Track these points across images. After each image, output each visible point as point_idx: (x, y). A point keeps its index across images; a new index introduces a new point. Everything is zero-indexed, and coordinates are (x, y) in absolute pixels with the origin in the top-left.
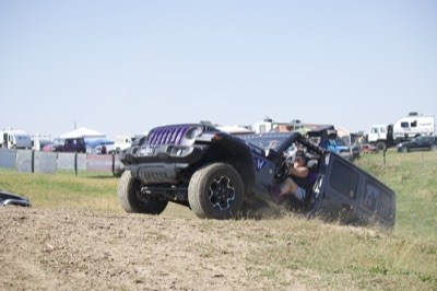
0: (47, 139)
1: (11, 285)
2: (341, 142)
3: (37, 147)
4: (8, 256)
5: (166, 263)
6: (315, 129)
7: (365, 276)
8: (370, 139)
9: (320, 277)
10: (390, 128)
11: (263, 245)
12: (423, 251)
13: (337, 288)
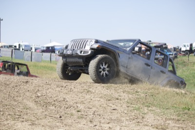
0: (38, 47)
1: (21, 112)
2: (169, 51)
3: (33, 50)
4: (20, 99)
5: (91, 103)
6: (158, 45)
7: (180, 111)
8: (182, 50)
9: (160, 111)
10: (191, 45)
11: (135, 96)
13: (168, 116)
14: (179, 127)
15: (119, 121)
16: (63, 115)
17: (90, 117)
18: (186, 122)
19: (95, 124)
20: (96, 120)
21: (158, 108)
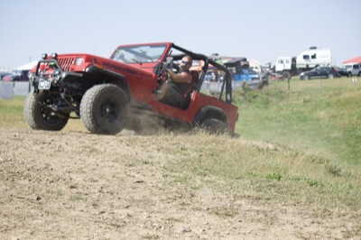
0: (6, 71)
5: (96, 172)
6: (233, 61)
7: (262, 181)
8: (277, 69)
9: (224, 183)
10: (294, 60)
11: (179, 157)
12: (313, 161)
13: (239, 192)
14: (258, 211)
15: (146, 202)
16: (43, 196)
17: (94, 196)
18: (272, 202)
19: (101, 210)
20: (105, 202)
21: (221, 178)
